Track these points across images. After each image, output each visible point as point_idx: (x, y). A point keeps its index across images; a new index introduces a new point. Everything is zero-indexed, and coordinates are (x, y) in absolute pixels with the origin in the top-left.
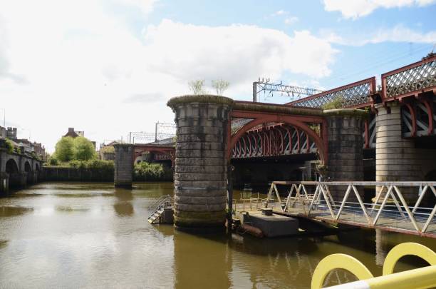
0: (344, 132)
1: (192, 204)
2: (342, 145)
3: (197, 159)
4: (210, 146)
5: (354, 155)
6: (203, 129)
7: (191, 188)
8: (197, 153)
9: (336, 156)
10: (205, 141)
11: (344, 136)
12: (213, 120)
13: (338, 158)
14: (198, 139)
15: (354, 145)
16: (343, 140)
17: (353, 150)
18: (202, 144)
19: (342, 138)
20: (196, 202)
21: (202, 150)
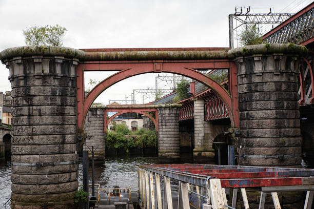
0: (256, 79)
1: (21, 184)
2: (254, 98)
3: (24, 127)
4: (40, 110)
5: (274, 111)
6: (30, 90)
7: (19, 164)
8: (25, 120)
9: (247, 114)
10: (32, 105)
11: (256, 85)
12: (43, 77)
13: (249, 118)
14: (25, 103)
15: (273, 97)
16: (256, 91)
17: (272, 104)
18: (29, 109)
19: (253, 88)
20: (25, 182)
21: (30, 115)
